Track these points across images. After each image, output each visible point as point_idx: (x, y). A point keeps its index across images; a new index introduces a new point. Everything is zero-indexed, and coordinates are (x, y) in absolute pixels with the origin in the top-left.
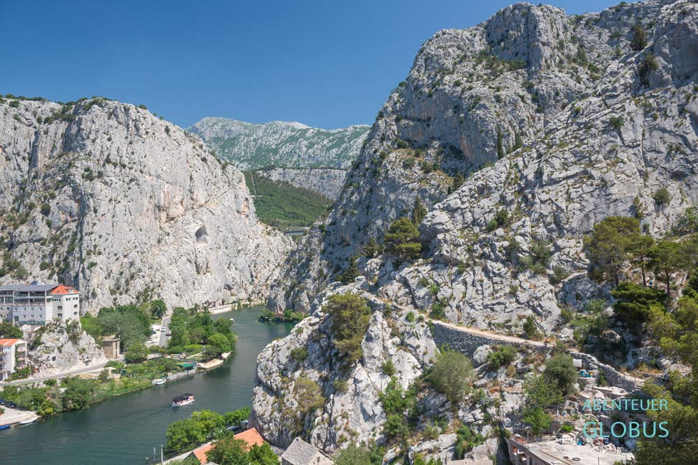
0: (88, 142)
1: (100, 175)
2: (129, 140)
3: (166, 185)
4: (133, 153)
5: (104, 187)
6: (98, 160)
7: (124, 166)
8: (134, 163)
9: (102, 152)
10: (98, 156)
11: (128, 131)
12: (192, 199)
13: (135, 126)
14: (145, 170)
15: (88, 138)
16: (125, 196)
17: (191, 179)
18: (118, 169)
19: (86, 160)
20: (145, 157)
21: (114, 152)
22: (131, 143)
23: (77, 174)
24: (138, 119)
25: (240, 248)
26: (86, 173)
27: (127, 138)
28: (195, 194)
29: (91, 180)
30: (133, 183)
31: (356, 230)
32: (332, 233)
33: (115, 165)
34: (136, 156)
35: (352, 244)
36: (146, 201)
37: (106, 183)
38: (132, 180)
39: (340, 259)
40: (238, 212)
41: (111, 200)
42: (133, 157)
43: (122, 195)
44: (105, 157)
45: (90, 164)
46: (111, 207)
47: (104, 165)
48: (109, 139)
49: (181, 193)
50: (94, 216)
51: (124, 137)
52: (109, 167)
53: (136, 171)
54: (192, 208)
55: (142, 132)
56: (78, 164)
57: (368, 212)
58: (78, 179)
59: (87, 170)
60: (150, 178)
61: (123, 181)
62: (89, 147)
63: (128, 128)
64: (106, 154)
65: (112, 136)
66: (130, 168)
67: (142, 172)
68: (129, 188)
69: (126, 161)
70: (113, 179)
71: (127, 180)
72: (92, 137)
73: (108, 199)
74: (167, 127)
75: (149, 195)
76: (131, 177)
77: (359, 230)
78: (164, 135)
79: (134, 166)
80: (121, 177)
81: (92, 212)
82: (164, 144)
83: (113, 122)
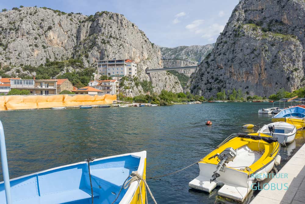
0: (102, 29)
1: (108, 42)
2: (118, 28)
3: (134, 49)
4: (121, 34)
5: (110, 47)
6: (107, 36)
7: (118, 39)
8: (121, 38)
9: (108, 32)
10: (107, 34)
11: (118, 24)
12: (143, 56)
13: (121, 22)
14: (126, 41)
15: (102, 27)
16: (119, 52)
17: (142, 47)
18: (115, 40)
19: (102, 36)
20: (125, 35)
21: (113, 33)
22: (119, 30)
23: (99, 41)
24: (122, 19)
25: (160, 78)
26: (103, 41)
27: (117, 27)
28: (144, 54)
29: (105, 44)
30: (121, 46)
31: (227, 61)
32: (213, 65)
33: (114, 38)
34: (122, 35)
35: (223, 68)
36: (127, 54)
37: (111, 45)
38: (121, 45)
39: (217, 75)
40: (158, 64)
41: (113, 53)
42: (120, 35)
43: (117, 51)
44: (110, 35)
45: (104, 38)
46: (114, 55)
47: (110, 38)
48: (111, 27)
49: (139, 52)
50: (107, 59)
51: (116, 27)
52: (112, 39)
53: (122, 41)
54: (143, 60)
55: (124, 25)
56: (99, 37)
57: (233, 52)
58: (100, 43)
59: (103, 40)
60: (128, 45)
61: (118, 45)
62: (103, 31)
63: (118, 23)
64: (110, 33)
65: (112, 26)
66: (120, 40)
67: (124, 42)
68: (120, 48)
69: (118, 37)
70: (114, 44)
71: (119, 45)
72: (104, 26)
73: (112, 52)
74: (133, 24)
75: (127, 52)
76: (120, 44)
77: (229, 61)
78: (132, 27)
79: (122, 39)
80: (117, 44)
81: (106, 57)
82: (132, 32)
83: (112, 21)
